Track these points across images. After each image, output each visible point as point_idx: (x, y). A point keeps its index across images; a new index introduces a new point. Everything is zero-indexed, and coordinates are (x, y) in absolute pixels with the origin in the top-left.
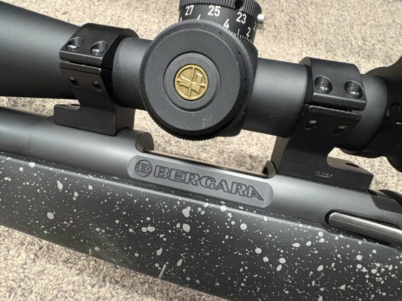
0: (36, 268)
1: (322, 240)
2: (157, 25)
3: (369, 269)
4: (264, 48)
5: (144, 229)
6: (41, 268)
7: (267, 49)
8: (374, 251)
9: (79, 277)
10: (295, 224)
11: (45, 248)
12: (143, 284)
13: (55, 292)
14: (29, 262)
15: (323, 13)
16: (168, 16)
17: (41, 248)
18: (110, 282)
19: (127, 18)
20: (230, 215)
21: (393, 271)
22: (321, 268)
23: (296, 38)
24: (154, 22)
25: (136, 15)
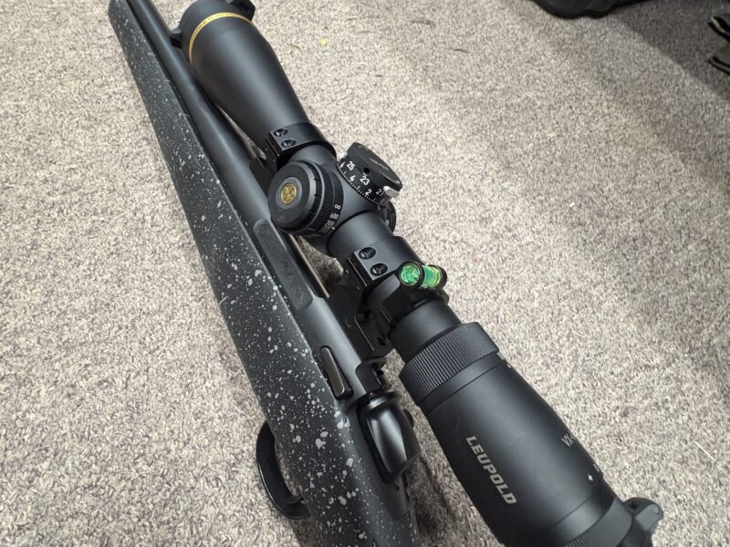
0: (176, 253)
1: (304, 355)
2: (454, 139)
3: (312, 399)
4: (552, 243)
5: (233, 265)
6: (177, 255)
7: (555, 247)
8: (323, 390)
9: (190, 282)
10: (300, 332)
11: (191, 245)
12: (218, 325)
13: (171, 277)
14: (176, 245)
15: (710, 264)
16: (478, 137)
17: (189, 243)
18: (202, 304)
19: (431, 114)
20: (275, 294)
21: (323, 413)
22: (290, 372)
23: (616, 264)
24: (455, 134)
25: (444, 116)
